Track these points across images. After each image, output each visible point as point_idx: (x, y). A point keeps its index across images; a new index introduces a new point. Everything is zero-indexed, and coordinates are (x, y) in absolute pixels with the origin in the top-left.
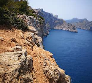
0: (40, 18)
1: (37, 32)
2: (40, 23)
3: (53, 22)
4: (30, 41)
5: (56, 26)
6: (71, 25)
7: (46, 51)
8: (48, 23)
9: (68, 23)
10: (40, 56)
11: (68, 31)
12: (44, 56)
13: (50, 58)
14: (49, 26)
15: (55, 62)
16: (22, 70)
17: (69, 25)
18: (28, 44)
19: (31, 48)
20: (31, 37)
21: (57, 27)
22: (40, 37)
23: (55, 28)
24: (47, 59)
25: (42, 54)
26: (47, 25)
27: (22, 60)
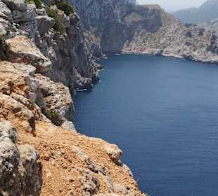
0: (54, 7)
1: (46, 64)
2: (56, 28)
3: (117, 24)
4: (21, 97)
5: (130, 38)
6: (201, 32)
7: (91, 139)
8: (93, 26)
9: (187, 26)
10: (69, 158)
11: (188, 59)
12: (86, 157)
13: (112, 165)
14: (97, 41)
15: (131, 180)
16: (5, 190)
17: (189, 35)
18: (15, 110)
19: (26, 124)
20: (22, 82)
21: (133, 44)
22: (61, 85)
23: (125, 50)
24: (98, 168)
25: (74, 148)
26: (91, 39)
27: (4, 155)
